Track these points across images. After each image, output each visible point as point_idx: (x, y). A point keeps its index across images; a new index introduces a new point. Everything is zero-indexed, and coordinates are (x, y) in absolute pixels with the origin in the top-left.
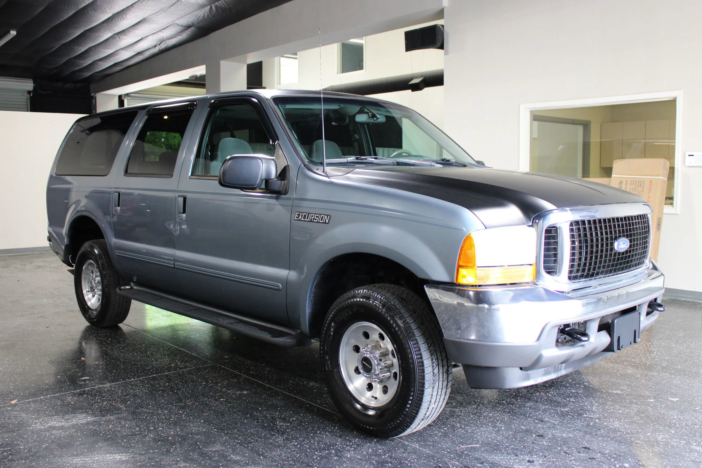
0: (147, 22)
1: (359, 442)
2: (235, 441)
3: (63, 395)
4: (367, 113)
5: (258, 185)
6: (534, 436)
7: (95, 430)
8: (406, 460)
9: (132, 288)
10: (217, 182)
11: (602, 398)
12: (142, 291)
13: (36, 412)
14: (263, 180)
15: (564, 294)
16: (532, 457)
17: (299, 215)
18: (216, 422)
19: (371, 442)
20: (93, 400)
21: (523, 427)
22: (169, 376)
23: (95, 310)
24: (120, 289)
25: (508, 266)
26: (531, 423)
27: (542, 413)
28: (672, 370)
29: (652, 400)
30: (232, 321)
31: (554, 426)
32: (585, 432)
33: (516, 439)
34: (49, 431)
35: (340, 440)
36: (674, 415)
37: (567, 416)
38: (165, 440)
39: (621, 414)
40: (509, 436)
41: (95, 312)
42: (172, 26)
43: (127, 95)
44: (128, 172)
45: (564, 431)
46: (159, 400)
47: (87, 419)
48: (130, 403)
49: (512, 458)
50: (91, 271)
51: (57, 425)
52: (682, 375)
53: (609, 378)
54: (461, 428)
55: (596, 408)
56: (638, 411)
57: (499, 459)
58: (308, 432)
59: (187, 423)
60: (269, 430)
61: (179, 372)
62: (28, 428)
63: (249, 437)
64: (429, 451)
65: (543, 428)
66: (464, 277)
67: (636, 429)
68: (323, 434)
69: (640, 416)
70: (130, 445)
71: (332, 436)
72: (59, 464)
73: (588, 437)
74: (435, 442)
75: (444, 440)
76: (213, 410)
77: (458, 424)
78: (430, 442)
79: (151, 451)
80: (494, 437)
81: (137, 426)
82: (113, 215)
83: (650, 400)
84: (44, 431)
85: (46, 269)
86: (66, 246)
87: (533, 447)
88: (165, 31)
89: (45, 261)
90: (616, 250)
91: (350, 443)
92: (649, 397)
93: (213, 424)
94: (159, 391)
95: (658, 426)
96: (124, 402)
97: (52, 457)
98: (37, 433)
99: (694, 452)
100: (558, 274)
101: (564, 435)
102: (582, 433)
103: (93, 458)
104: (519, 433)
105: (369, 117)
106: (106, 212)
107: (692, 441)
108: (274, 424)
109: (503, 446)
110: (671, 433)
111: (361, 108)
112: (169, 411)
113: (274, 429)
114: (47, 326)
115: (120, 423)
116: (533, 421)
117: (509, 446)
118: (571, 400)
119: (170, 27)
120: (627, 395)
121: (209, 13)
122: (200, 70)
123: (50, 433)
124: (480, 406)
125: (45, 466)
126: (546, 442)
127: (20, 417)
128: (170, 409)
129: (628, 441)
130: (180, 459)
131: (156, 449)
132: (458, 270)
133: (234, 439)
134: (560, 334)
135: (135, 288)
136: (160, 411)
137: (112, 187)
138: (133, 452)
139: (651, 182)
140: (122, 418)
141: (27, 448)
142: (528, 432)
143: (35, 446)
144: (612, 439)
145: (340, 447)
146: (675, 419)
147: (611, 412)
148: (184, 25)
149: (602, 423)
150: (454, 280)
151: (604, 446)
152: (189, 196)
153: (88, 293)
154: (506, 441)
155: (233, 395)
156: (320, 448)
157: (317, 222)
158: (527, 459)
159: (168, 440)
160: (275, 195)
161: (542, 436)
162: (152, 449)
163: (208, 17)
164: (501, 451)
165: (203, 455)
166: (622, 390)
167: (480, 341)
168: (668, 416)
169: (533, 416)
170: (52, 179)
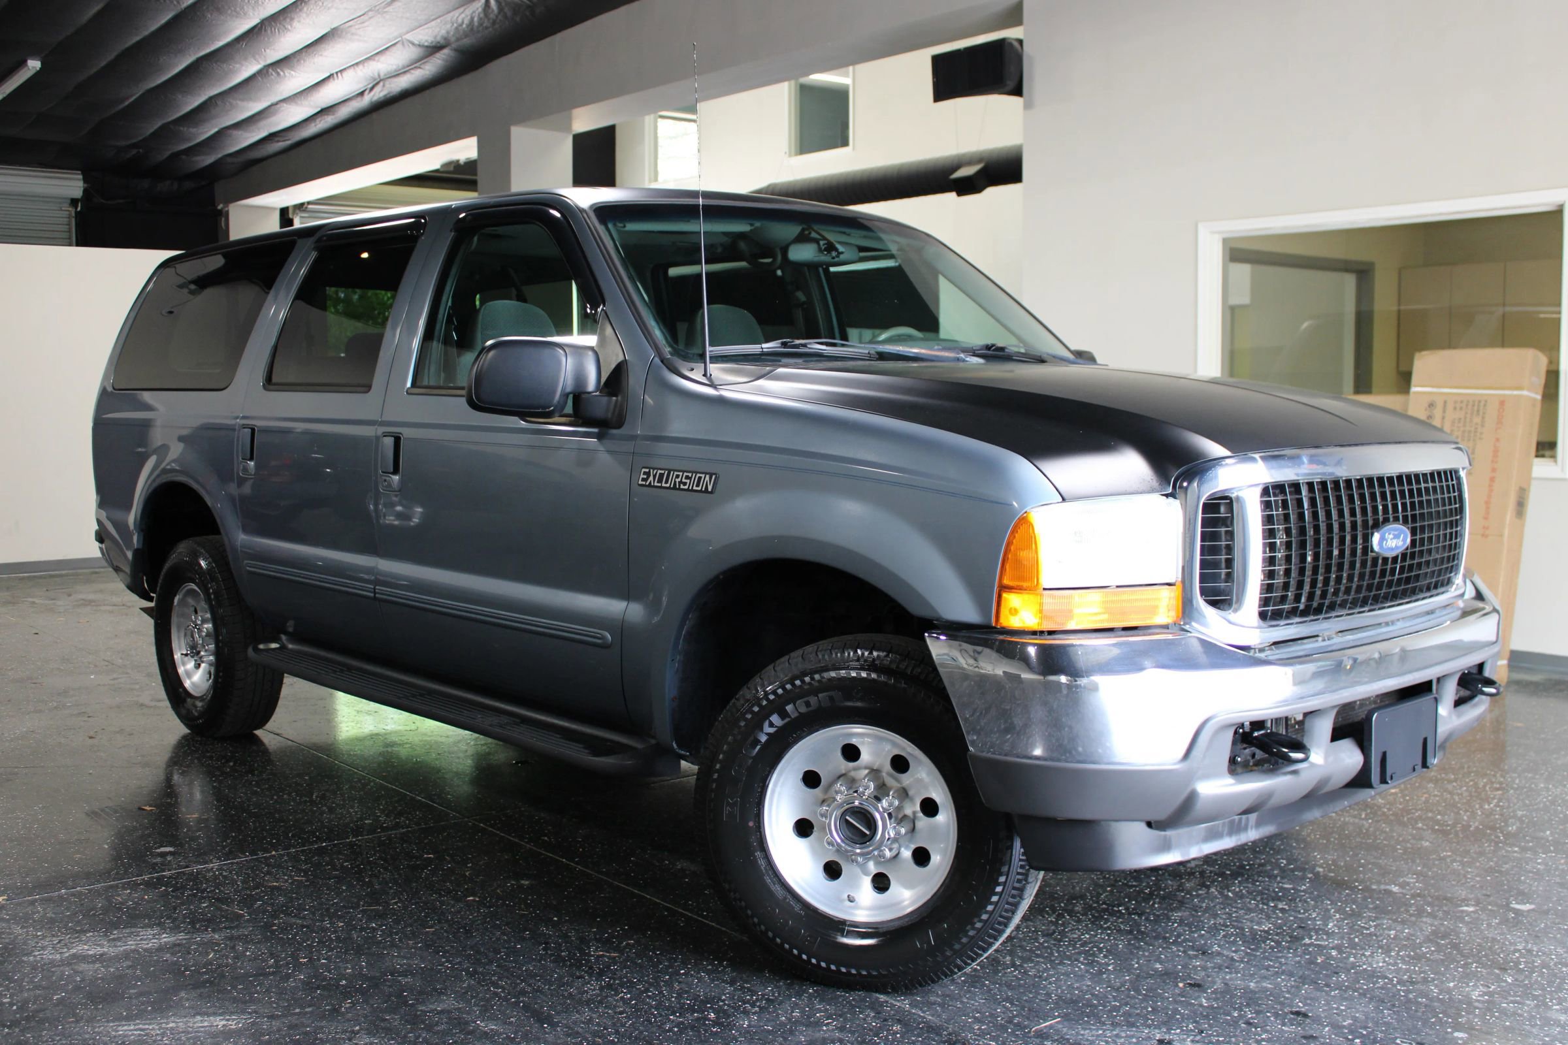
0: (340, 37)
1: (773, 995)
2: (489, 989)
3: (111, 887)
4: (817, 241)
5: (556, 407)
6: (1181, 985)
7: (175, 963)
8: (877, 1035)
9: (283, 648)
10: (463, 400)
11: (1354, 902)
12: (305, 654)
13: (47, 923)
14: (567, 395)
15: (1251, 653)
16: (1170, 1033)
17: (648, 474)
18: (452, 947)
19: (800, 996)
20: (177, 898)
21: (1158, 966)
22: (356, 845)
23: (201, 698)
24: (256, 650)
25: (1117, 587)
26: (1179, 956)
27: (1208, 935)
28: (1528, 842)
29: (1471, 909)
30: (505, 719)
31: (1231, 964)
32: (1300, 977)
33: (1138, 991)
34: (71, 964)
35: (729, 989)
36: (1518, 941)
37: (1264, 942)
38: (331, 987)
39: (1393, 939)
40: (1123, 985)
41: (199, 704)
42: (399, 46)
43: (300, 207)
44: (274, 380)
45: (1252, 976)
46: (327, 899)
47: (159, 939)
48: (261, 905)
49: (1123, 1034)
50: (193, 609)
51: (91, 953)
52: (1551, 852)
53: (1375, 858)
54: (1013, 965)
55: (1335, 925)
56: (1434, 933)
57: (1093, 1036)
58: (658, 972)
59: (384, 948)
60: (571, 965)
61: (380, 837)
62: (25, 959)
63: (522, 981)
64: (933, 1016)
65: (1204, 968)
66: (1014, 612)
67: (1424, 972)
68: (692, 975)
69: (1438, 944)
70: (251, 997)
71: (713, 981)
72: (87, 1036)
73: (1306, 989)
74: (948, 996)
75: (969, 991)
76: (447, 921)
77: (1008, 958)
78: (938, 995)
79: (297, 1010)
80: (1088, 986)
81: (272, 955)
82: (241, 482)
83: (1465, 908)
84: (59, 966)
85: (103, 608)
86: (136, 553)
87: (1176, 1011)
88: (383, 58)
89: (101, 591)
90: (1377, 553)
91: (752, 996)
92: (1465, 901)
93: (445, 952)
94: (330, 879)
95: (1476, 967)
96: (247, 902)
97: (72, 1022)
98: (43, 970)
99: (1553, 1025)
100: (1234, 606)
101: (1252, 984)
102: (1295, 981)
103: (164, 1025)
104: (1147, 978)
105: (820, 250)
106: (225, 473)
107: (1551, 1001)
108: (583, 953)
109: (1105, 1006)
110: (1506, 981)
111: (803, 230)
112: (348, 924)
113: (582, 965)
114: (92, 734)
115: (233, 948)
116: (1184, 952)
117: (1120, 1007)
118: (1280, 906)
119: (394, 49)
120: (1413, 896)
121: (482, 15)
122: (465, 149)
123: (72, 969)
124: (1064, 917)
125: (53, 1040)
126: (1208, 999)
127: (10, 934)
128: (352, 919)
129: (1399, 999)
130: (361, 1029)
131: (309, 1006)
132: (1000, 597)
133: (487, 985)
134: (1240, 746)
135: (290, 646)
136: (327, 924)
137: (235, 415)
138: (256, 1012)
139: (1502, 403)
140: (239, 938)
141: (18, 1002)
142: (1169, 976)
143: (36, 998)
144: (1364, 995)
145: (728, 1005)
146: (1519, 951)
147: (1370, 934)
148: (426, 44)
149: (1345, 958)
150: (990, 620)
151: (1342, 1010)
152: (406, 433)
153: (186, 659)
154: (1114, 996)
155: (496, 889)
156: (681, 1008)
157: (688, 490)
158: (1158, 1037)
159: (338, 986)
160: (595, 430)
161: (1199, 986)
162: (302, 1007)
163: (481, 24)
164: (1098, 1018)
165: (414, 1020)
166: (1402, 886)
167: (1052, 759)
168: (1503, 943)
169: (1185, 940)
170: (106, 399)
